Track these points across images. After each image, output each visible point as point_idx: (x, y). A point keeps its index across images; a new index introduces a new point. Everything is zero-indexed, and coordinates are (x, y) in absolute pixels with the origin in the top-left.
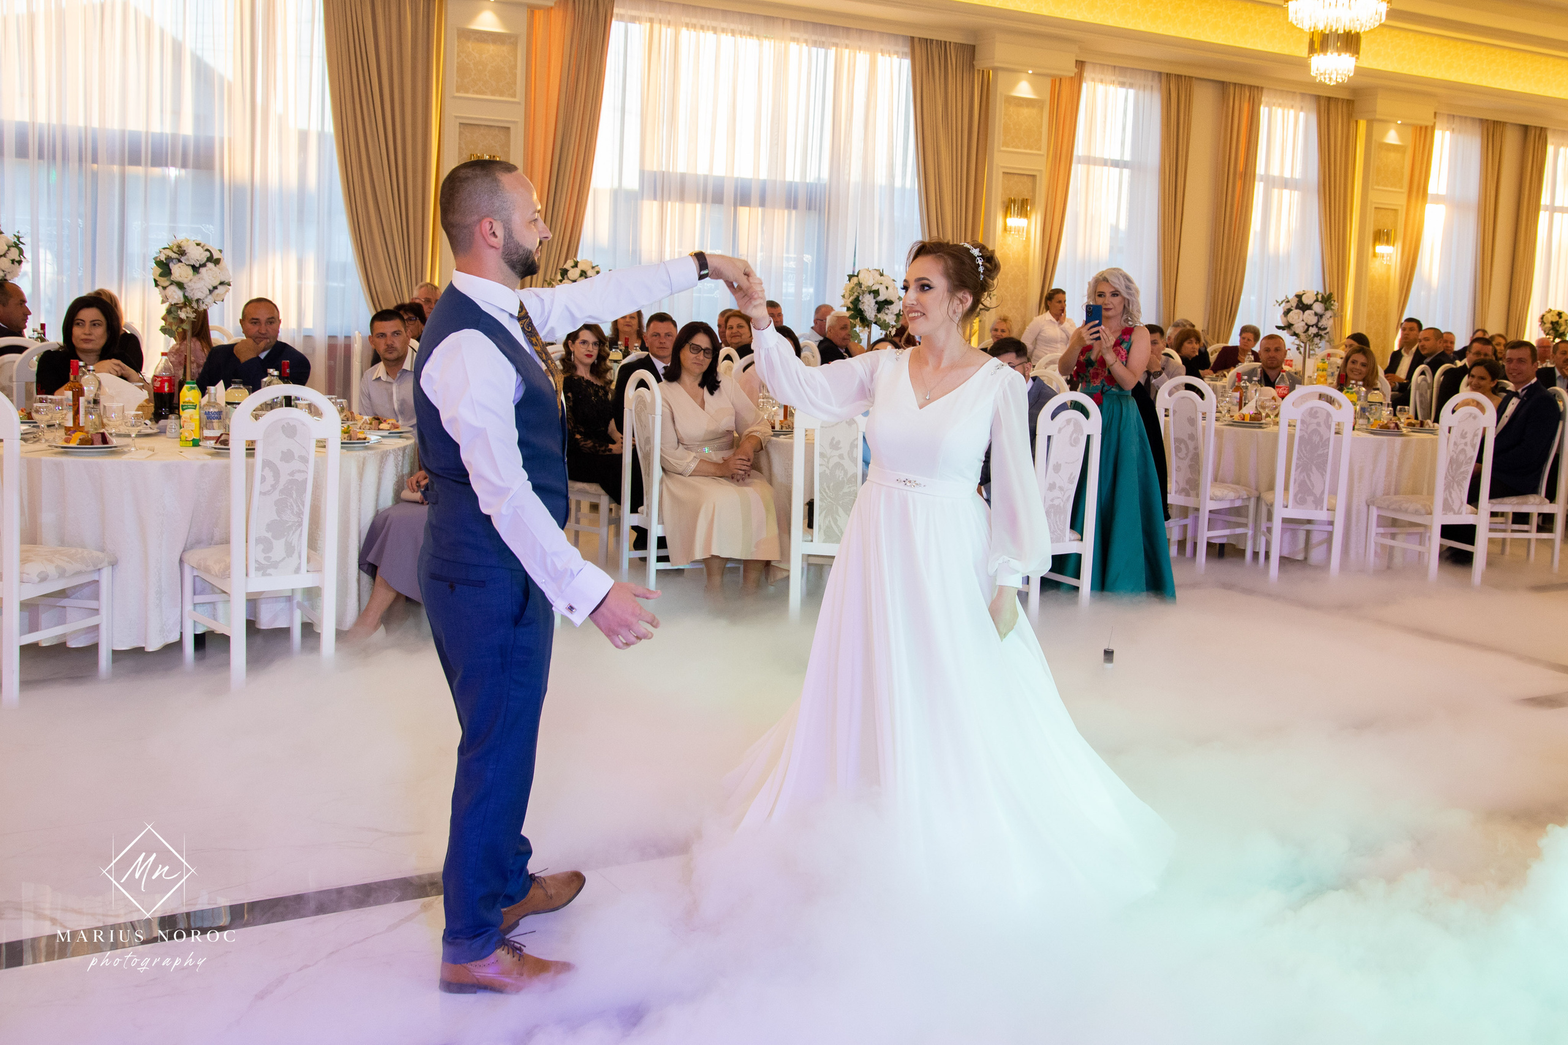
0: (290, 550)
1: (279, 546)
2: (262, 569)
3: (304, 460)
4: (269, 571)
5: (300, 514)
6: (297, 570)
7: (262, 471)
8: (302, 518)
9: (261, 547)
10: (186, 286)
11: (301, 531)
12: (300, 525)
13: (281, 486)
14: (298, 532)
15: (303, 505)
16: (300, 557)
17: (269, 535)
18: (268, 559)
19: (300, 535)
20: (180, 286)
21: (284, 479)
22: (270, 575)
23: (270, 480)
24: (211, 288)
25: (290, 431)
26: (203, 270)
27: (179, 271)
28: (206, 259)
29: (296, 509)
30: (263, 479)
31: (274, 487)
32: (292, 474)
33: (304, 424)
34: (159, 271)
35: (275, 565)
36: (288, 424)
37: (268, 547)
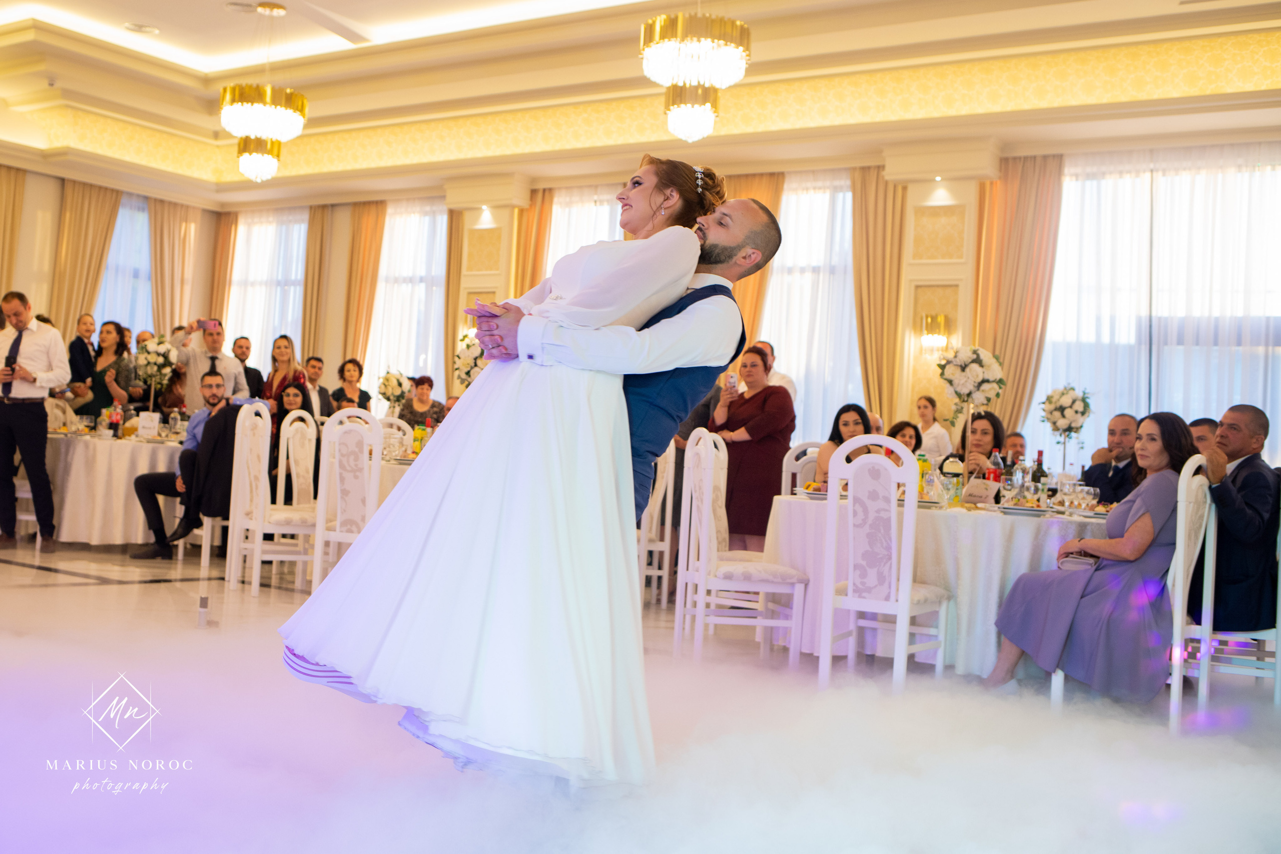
0: (881, 579)
1: (872, 575)
2: (859, 592)
3: (887, 500)
4: (864, 594)
5: (889, 548)
6: (887, 598)
7: (854, 506)
8: (891, 553)
9: (858, 572)
10: (953, 383)
11: (891, 564)
12: (890, 558)
13: (870, 521)
14: (888, 564)
15: (890, 539)
16: (890, 587)
17: (864, 563)
18: (863, 583)
19: (890, 568)
20: (950, 382)
21: (872, 515)
22: (864, 598)
23: (861, 515)
24: (976, 385)
25: (875, 473)
26: (967, 370)
27: (950, 371)
28: (970, 360)
29: (885, 544)
30: (855, 513)
31: (864, 521)
32: (878, 511)
33: (886, 469)
34: (939, 371)
35: (869, 590)
36: (873, 467)
37: (864, 575)
